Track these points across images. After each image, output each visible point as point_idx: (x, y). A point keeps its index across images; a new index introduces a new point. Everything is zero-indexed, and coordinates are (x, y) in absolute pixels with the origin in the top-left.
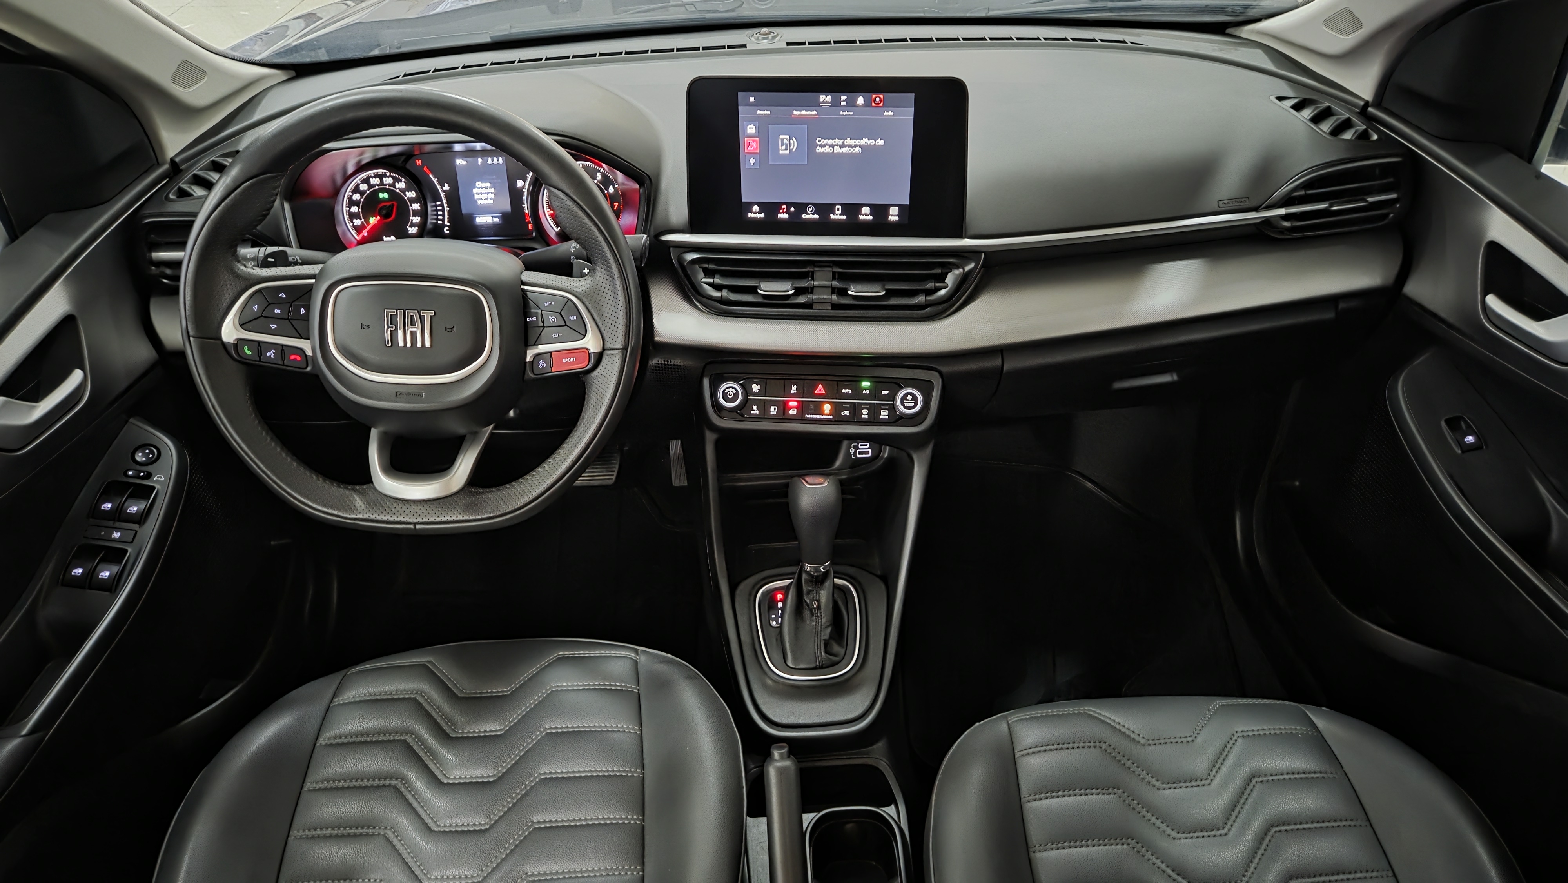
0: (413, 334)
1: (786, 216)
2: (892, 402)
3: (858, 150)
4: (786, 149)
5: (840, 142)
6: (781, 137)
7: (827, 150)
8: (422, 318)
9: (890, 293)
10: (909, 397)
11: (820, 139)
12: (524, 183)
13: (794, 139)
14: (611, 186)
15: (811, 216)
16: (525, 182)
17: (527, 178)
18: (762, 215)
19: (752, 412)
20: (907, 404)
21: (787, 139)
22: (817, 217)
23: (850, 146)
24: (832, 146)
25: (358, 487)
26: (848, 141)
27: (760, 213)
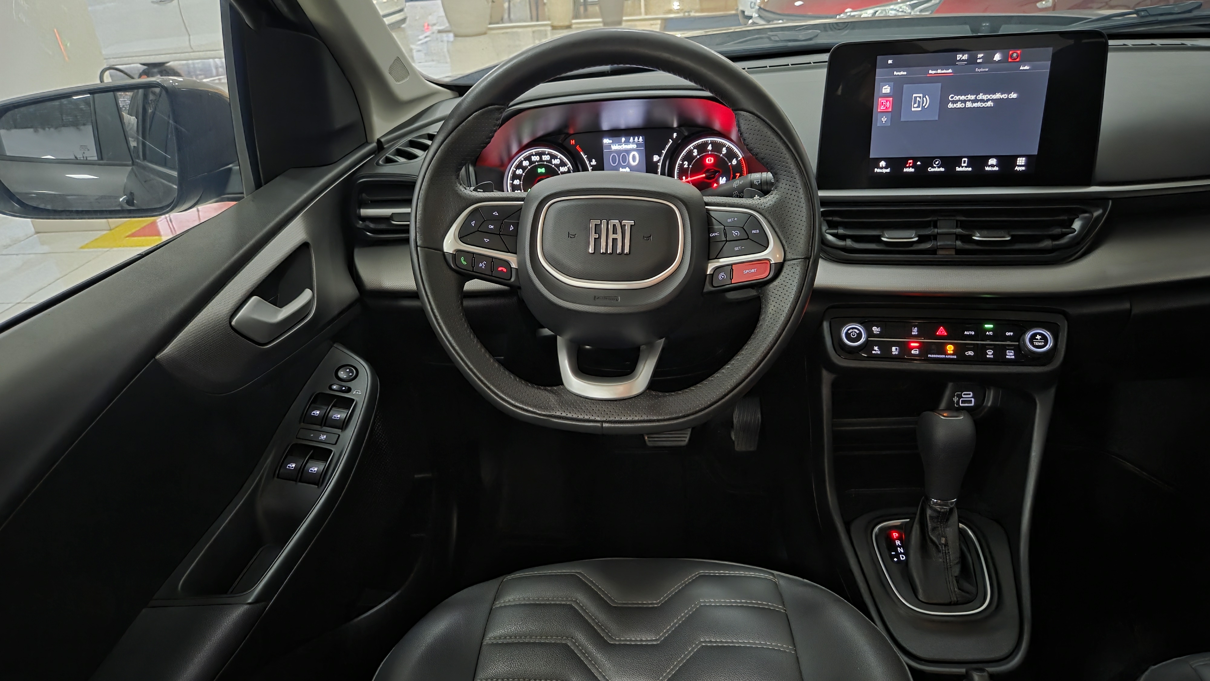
0: (615, 240)
1: (912, 170)
2: (1018, 343)
3: (990, 104)
4: (918, 107)
5: (973, 97)
6: (914, 95)
7: (959, 105)
8: (623, 227)
9: (1015, 239)
10: (1038, 337)
11: (953, 95)
12: (659, 158)
13: (927, 96)
14: (735, 159)
15: (937, 169)
16: (660, 156)
17: (662, 153)
18: (888, 170)
19: (873, 352)
20: (1036, 344)
21: (920, 97)
22: (942, 169)
23: (982, 101)
24: (964, 101)
25: (549, 388)
26: (981, 96)
27: (886, 168)
